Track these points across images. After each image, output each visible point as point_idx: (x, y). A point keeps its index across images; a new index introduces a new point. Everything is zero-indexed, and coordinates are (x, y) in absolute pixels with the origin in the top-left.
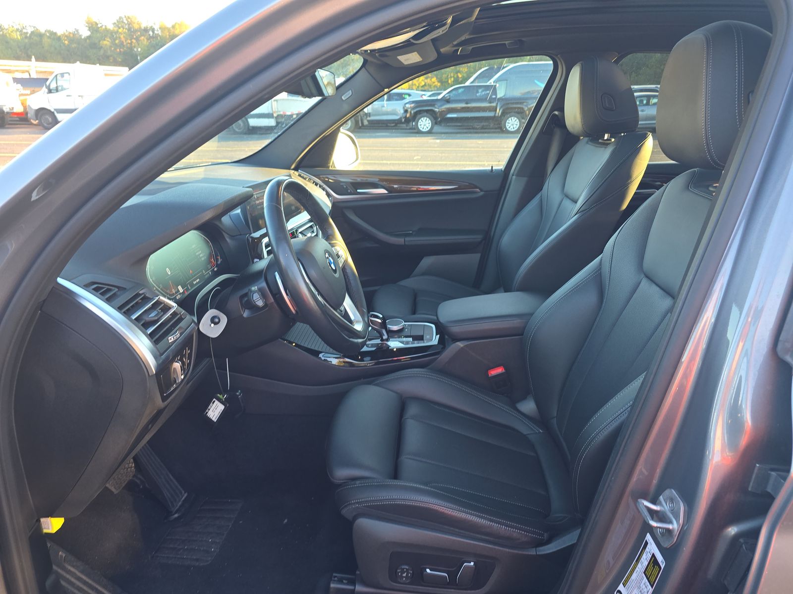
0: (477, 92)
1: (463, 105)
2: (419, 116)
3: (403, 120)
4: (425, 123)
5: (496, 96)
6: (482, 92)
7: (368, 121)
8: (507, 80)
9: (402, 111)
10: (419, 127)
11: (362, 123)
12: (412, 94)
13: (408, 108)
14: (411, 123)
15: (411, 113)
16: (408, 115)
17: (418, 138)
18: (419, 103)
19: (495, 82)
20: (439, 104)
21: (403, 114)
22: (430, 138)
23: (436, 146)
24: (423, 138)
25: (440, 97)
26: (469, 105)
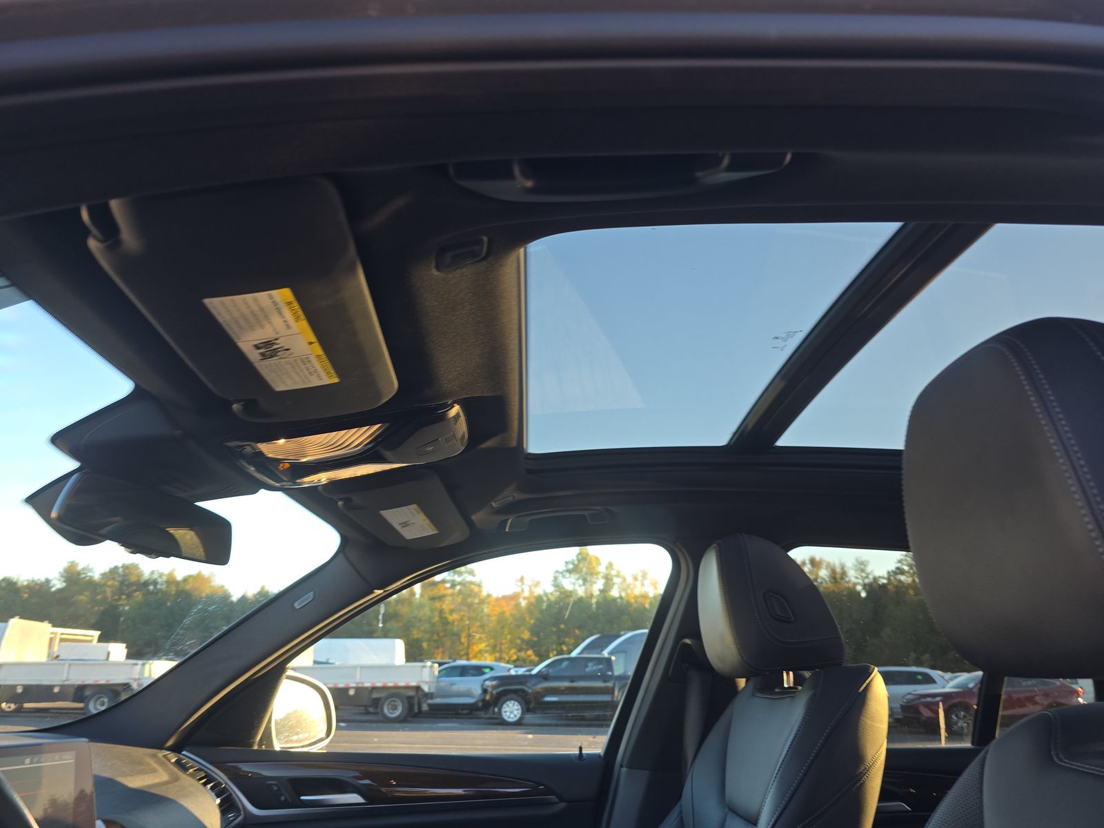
0: (587, 666)
1: (566, 684)
2: (504, 699)
3: (480, 704)
4: (512, 710)
5: (613, 673)
6: (592, 666)
7: (430, 705)
8: (625, 652)
9: (479, 691)
10: (504, 714)
11: (420, 707)
12: (495, 667)
13: (488, 686)
14: (491, 709)
15: (492, 694)
16: (488, 697)
17: (500, 731)
18: (505, 680)
19: (611, 653)
20: (533, 681)
21: (481, 694)
22: (518, 731)
23: (526, 743)
24: (508, 732)
25: (535, 672)
26: (575, 685)
